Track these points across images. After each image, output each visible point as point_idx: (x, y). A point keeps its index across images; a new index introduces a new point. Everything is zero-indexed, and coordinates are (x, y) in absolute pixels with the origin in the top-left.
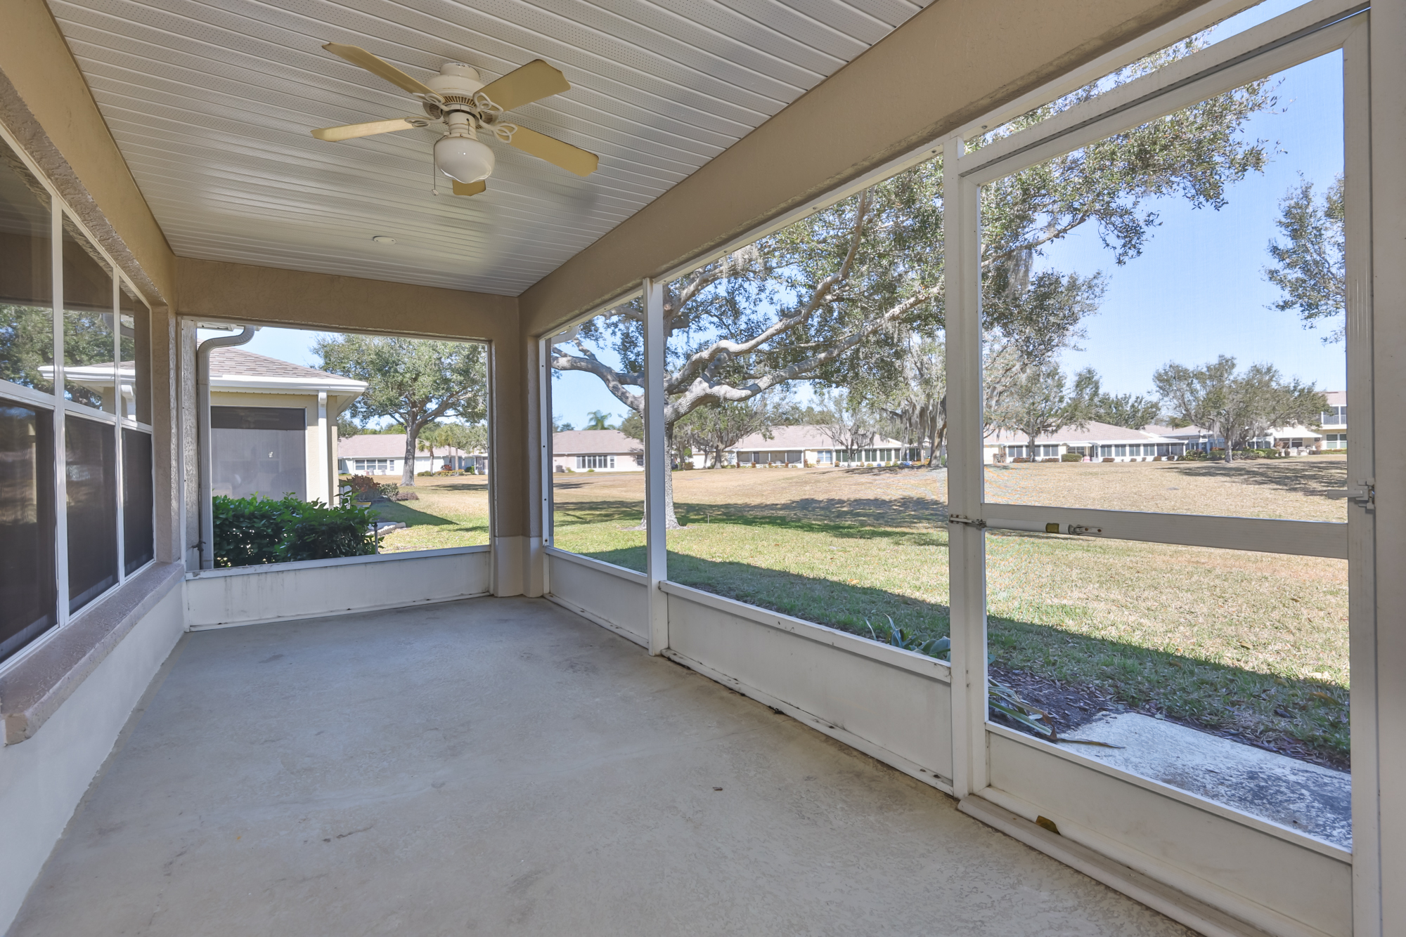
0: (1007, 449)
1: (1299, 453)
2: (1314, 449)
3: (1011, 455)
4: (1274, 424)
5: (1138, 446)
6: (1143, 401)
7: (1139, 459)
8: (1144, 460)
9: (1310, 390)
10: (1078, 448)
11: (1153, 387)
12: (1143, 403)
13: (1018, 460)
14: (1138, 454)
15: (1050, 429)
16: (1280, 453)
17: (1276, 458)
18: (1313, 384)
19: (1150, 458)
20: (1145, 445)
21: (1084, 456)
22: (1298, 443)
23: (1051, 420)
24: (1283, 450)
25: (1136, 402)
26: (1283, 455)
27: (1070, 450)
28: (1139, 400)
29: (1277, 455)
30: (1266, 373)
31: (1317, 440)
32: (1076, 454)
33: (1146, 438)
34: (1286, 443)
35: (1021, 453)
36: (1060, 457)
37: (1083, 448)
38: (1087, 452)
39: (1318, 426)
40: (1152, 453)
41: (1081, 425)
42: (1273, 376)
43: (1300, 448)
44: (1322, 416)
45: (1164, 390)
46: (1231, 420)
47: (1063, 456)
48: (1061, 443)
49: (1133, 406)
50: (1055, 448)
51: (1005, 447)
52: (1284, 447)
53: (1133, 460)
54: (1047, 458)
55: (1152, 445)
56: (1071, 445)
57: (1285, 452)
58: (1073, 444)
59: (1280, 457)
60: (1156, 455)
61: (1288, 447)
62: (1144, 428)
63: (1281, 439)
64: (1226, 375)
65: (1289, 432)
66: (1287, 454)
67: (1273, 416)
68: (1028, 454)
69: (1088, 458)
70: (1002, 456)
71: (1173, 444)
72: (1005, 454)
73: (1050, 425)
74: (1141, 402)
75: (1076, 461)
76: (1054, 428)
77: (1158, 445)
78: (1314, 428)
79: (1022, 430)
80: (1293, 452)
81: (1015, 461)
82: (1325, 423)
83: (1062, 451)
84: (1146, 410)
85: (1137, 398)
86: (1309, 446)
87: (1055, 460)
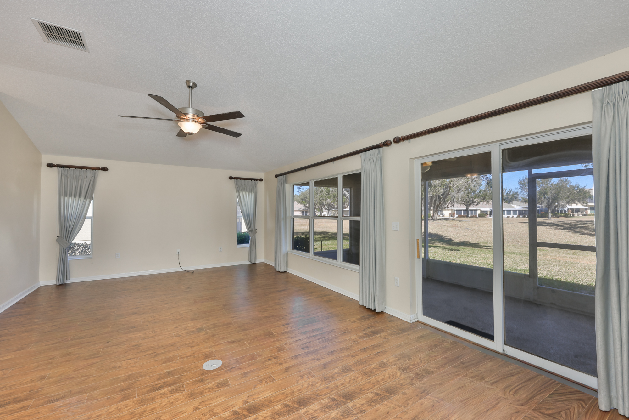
0: (455, 211)
1: (578, 215)
2: (584, 213)
3: (457, 214)
4: (568, 203)
5: (510, 211)
6: (512, 191)
7: (511, 216)
8: (513, 217)
9: (583, 190)
10: (485, 211)
11: (518, 186)
12: (512, 192)
13: (460, 216)
14: (510, 214)
15: (475, 203)
16: (570, 215)
17: (569, 217)
18: (585, 187)
19: (515, 216)
20: (513, 211)
21: (487, 214)
22: (578, 211)
23: (475, 200)
24: (572, 214)
25: (509, 191)
26: (571, 216)
27: (482, 212)
28: (510, 191)
29: (569, 216)
30: (565, 182)
31: (586, 209)
32: (484, 214)
33: (513, 207)
34: (573, 210)
35: (461, 213)
36: (477, 215)
37: (487, 211)
38: (489, 213)
39: (586, 204)
40: (516, 214)
41: (488, 202)
42: (568, 183)
43: (579, 213)
44: (588, 199)
45: (522, 188)
46: (551, 201)
47: (479, 214)
48: (478, 209)
49: (507, 193)
50: (475, 211)
51: (454, 210)
52: (572, 212)
53: (508, 217)
54: (472, 215)
55: (516, 211)
56: (482, 210)
57: (572, 215)
58: (483, 210)
59: (570, 217)
60: (518, 215)
61: (574, 213)
62: (512, 203)
63: (571, 209)
64: (548, 183)
65: (574, 206)
66: (573, 215)
67: (567, 200)
68: (464, 213)
69: (489, 215)
70: (453, 214)
71: (525, 210)
72: (455, 213)
73: (475, 202)
74: (511, 192)
75: (484, 217)
76: (477, 203)
77: (519, 211)
78: (585, 204)
79: (463, 203)
80: (576, 214)
81: (458, 217)
82: (589, 203)
83: (478, 212)
84: (513, 195)
85: (509, 190)
86: (583, 212)
87: (476, 217)
